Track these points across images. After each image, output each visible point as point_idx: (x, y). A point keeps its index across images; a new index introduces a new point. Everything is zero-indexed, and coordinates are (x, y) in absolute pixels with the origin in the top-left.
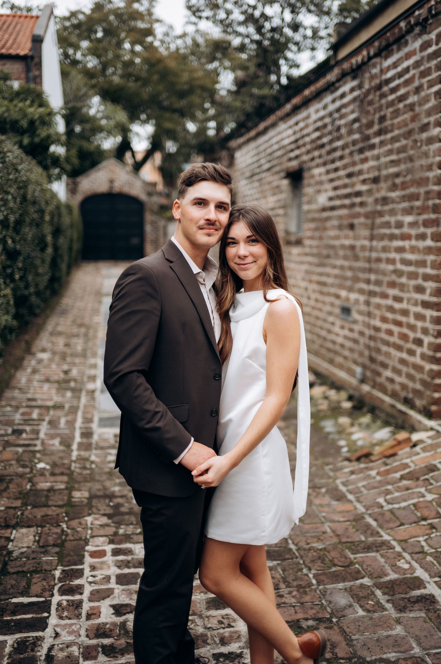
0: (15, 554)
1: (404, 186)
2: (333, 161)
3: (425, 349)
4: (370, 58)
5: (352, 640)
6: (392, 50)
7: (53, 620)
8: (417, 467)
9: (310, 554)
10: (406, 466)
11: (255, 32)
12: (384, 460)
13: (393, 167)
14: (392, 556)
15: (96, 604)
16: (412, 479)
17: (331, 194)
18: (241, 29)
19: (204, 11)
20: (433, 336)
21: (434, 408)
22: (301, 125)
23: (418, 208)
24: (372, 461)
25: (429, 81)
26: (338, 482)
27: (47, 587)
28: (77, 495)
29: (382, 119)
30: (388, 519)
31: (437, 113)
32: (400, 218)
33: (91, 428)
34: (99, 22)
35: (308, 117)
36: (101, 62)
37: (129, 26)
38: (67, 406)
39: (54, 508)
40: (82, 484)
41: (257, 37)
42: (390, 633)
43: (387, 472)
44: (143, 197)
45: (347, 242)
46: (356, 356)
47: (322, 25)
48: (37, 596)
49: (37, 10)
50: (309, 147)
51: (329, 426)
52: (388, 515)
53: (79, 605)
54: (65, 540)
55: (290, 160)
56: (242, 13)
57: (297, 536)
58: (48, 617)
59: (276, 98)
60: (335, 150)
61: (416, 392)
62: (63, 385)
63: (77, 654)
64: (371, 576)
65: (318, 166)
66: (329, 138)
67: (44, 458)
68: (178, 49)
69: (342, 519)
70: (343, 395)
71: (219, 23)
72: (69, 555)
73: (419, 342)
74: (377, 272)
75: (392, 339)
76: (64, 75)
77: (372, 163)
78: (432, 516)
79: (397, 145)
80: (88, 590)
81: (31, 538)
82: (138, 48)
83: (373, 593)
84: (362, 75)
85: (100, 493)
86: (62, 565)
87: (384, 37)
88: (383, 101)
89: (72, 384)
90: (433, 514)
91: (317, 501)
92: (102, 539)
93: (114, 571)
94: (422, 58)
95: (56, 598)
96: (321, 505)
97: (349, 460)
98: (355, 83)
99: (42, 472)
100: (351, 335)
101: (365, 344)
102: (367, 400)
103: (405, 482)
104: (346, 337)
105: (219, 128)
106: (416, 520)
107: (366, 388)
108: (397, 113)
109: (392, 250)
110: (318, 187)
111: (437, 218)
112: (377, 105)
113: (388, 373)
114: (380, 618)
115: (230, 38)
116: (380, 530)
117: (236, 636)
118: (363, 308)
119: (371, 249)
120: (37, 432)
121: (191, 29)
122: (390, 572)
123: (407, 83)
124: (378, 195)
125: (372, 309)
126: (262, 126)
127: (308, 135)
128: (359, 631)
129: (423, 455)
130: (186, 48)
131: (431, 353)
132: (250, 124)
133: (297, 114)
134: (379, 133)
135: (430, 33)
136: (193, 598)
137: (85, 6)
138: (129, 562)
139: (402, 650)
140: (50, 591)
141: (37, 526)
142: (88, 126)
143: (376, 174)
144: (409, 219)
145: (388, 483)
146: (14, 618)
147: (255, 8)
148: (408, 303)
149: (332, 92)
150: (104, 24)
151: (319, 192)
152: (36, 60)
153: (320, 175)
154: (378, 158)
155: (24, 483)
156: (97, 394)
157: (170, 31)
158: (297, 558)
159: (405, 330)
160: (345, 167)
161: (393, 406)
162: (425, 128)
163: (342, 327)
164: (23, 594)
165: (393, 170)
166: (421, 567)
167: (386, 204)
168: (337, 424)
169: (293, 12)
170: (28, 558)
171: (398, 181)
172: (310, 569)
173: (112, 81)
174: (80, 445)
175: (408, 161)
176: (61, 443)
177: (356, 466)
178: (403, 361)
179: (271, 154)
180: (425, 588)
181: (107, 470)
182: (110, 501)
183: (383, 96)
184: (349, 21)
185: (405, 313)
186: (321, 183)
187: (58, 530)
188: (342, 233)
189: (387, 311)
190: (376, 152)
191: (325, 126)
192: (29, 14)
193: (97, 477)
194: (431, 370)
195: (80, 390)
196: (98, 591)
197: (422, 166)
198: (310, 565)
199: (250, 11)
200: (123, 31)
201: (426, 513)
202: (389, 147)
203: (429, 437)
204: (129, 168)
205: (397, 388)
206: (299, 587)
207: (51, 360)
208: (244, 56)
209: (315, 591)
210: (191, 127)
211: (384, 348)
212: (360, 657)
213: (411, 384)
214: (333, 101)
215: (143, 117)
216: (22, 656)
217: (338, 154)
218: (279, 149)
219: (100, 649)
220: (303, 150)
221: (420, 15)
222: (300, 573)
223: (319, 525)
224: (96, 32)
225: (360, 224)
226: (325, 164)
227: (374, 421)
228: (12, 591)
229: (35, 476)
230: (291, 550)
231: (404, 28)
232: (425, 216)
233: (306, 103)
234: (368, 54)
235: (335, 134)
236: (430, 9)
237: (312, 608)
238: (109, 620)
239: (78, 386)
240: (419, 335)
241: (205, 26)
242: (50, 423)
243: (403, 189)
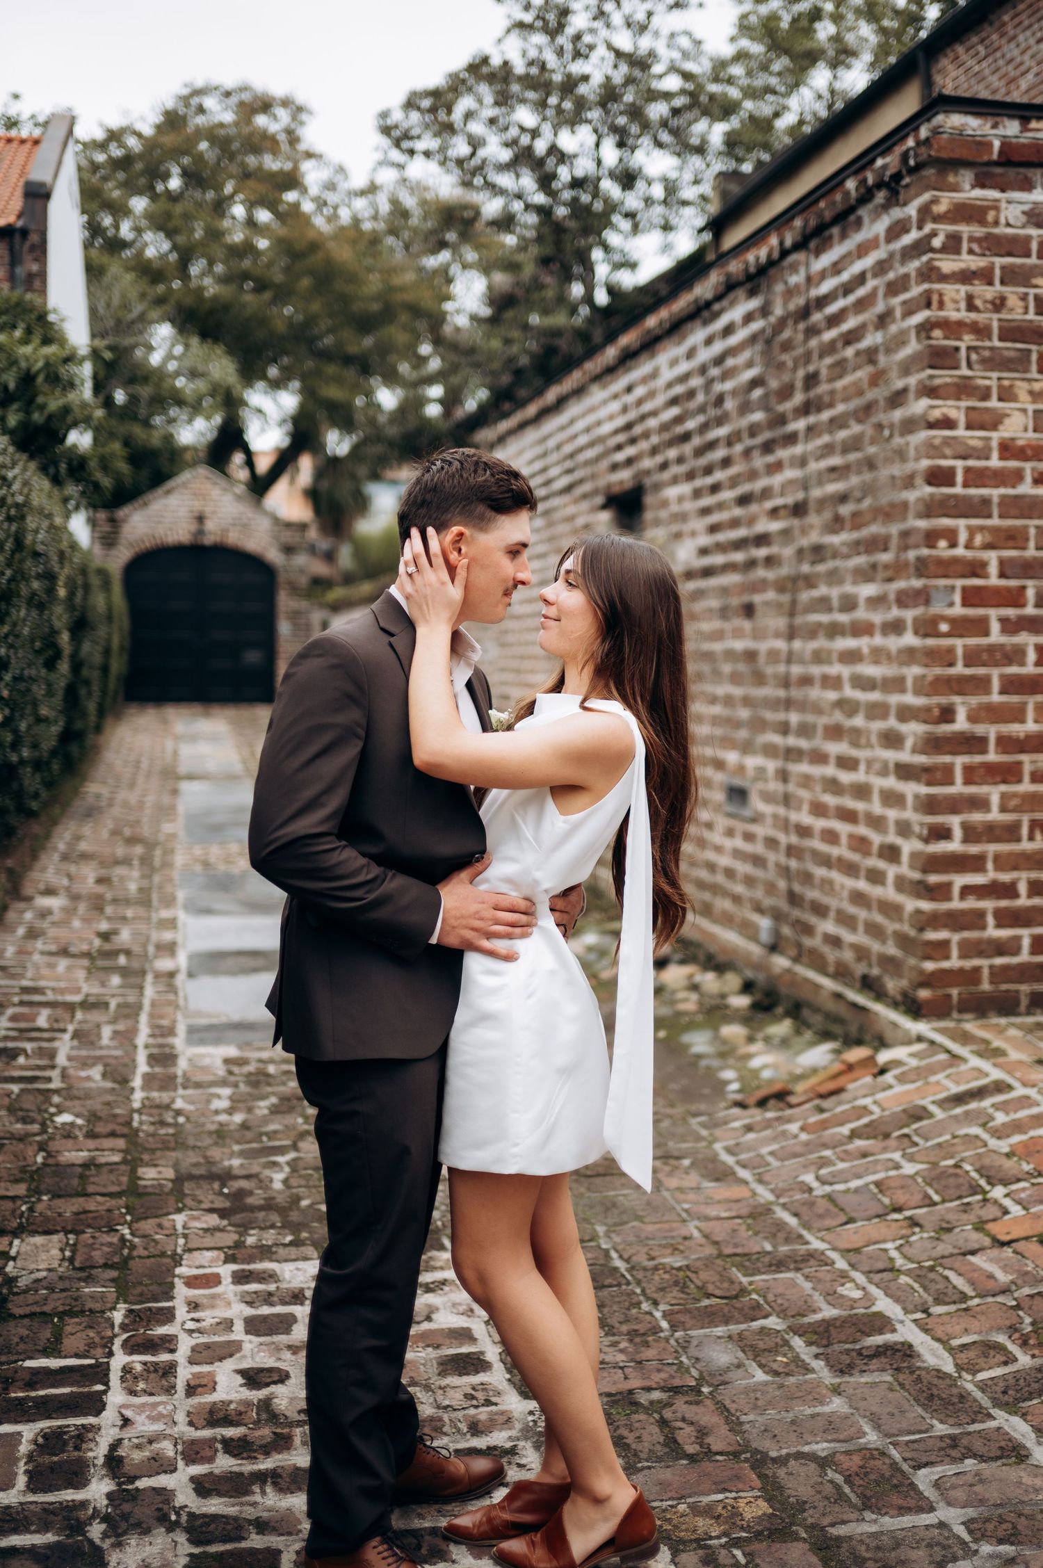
0: (22, 1283)
1: (857, 521)
2: (708, 470)
3: (904, 869)
4: (785, 253)
5: (741, 1424)
6: (830, 237)
7: (116, 1397)
8: (887, 1113)
9: (656, 1278)
10: (865, 1110)
11: (535, 186)
12: (817, 1102)
13: (835, 480)
14: (829, 1277)
15: (205, 1369)
16: (875, 1137)
17: (705, 540)
18: (505, 180)
19: (419, 137)
20: (920, 837)
21: (924, 994)
22: (640, 391)
23: (886, 567)
24: (791, 1106)
25: (904, 303)
26: (718, 1146)
27: (97, 1340)
28: (149, 1174)
29: (812, 380)
30: (821, 1211)
31: (923, 369)
32: (849, 588)
33: (172, 1047)
34: (176, 153)
35: (654, 375)
36: (175, 247)
37: (243, 165)
38: (113, 1004)
39: (99, 1198)
40: (159, 1153)
41: (540, 199)
42: (819, 1409)
43: (824, 1125)
44: (273, 556)
45: (739, 645)
46: (759, 893)
47: (688, 176)
48: (77, 1356)
49: (31, 123)
50: (655, 439)
51: (699, 1042)
52: (823, 1205)
53: (169, 1370)
54: (130, 1257)
55: (615, 467)
56: (507, 145)
57: (630, 1244)
58: (105, 1392)
59: (583, 335)
60: (711, 445)
61: (889, 963)
62: (101, 963)
63: (171, 1453)
64: (783, 1314)
65: (675, 480)
66: (701, 419)
67: (68, 1103)
68: (356, 221)
69: (724, 1214)
70: (733, 981)
71: (453, 164)
72: (141, 1283)
73: (891, 853)
74: (802, 706)
75: (835, 851)
76: (93, 272)
77: (790, 474)
78: (913, 1204)
79: (842, 434)
80: (185, 1345)
81: (55, 1252)
82: (264, 216)
83: (786, 1343)
84: (769, 287)
85: (201, 1171)
86: (126, 1302)
87: (814, 209)
88: (813, 343)
89: (122, 960)
90: (917, 1198)
91: (673, 1182)
92: (209, 1255)
93: (239, 1311)
94: (891, 255)
95: (119, 1360)
96: (680, 1189)
97: (741, 1105)
98: (754, 304)
99: (68, 1133)
100: (748, 848)
101: (777, 865)
102: (784, 990)
103: (859, 1143)
104: (737, 854)
105: (451, 401)
106: (880, 1211)
107: (781, 962)
108: (840, 368)
109: (835, 656)
110: (675, 528)
111: (926, 587)
112: (800, 351)
113: (828, 926)
114: (799, 1386)
115: (477, 197)
116: (805, 1233)
117: (503, 1418)
118: (774, 786)
119: (790, 658)
120: (52, 1055)
121: (387, 177)
122: (824, 1305)
123: (861, 305)
124: (805, 542)
125: (791, 787)
126: (551, 395)
127: (654, 413)
128: (755, 1407)
129: (899, 1089)
130: (375, 217)
131: (916, 875)
132: (522, 393)
133: (629, 369)
134: (806, 409)
135: (905, 204)
136: (409, 1355)
137: (142, 119)
138: (270, 1294)
139: (842, 1437)
140: (105, 1346)
141: (67, 1232)
142: (145, 392)
143: (800, 496)
144: (868, 590)
145: (825, 1146)
146: (33, 1394)
147: (535, 133)
148: (867, 773)
149: (706, 323)
150: (186, 160)
151: (678, 536)
152: (34, 238)
153: (681, 499)
154: (802, 462)
155: (30, 1151)
156: (180, 979)
157: (338, 178)
158: (628, 1283)
159: (862, 830)
160: (734, 482)
161: (838, 996)
162: (897, 399)
163: (730, 833)
164: (46, 1352)
165: (833, 488)
166: (887, 1295)
167: (822, 560)
168: (717, 1038)
169: (621, 145)
170: (51, 1289)
171: (845, 510)
172: (655, 1303)
173: (201, 289)
174: (148, 1080)
175: (865, 469)
176: (104, 1075)
177: (755, 1115)
178: (858, 898)
179: (572, 456)
180: (894, 1331)
181: (213, 1127)
182: (223, 1185)
183: (812, 331)
184: (747, 168)
185: (862, 791)
186: (682, 517)
187: (115, 1239)
188: (727, 626)
189: (825, 791)
190: (798, 449)
191: (691, 394)
192: (13, 133)
193: (191, 1141)
194: (918, 912)
195: (143, 973)
196: (207, 1346)
197: (893, 478)
198: (655, 1296)
199: (525, 140)
200: (231, 177)
201: (901, 1198)
202: (826, 438)
203: (913, 1055)
204: (240, 489)
205: (848, 956)
206: (633, 1334)
207: (69, 912)
208: (510, 240)
209: (667, 1340)
210: (388, 398)
211: (820, 872)
212: (757, 1451)
213: (876, 947)
214: (709, 341)
215: (273, 372)
216: (55, 1459)
217: (719, 454)
218: (591, 444)
219: (219, 1446)
220: (644, 445)
221: (885, 167)
222: (634, 1311)
223: (675, 1225)
224: (166, 177)
225: (767, 603)
226: (690, 476)
227: (798, 1032)
228: (22, 1347)
229: (50, 1139)
230: (616, 1269)
231: (853, 193)
232: (901, 584)
233: (650, 344)
234: (781, 243)
235: (713, 412)
236: (905, 157)
237: (659, 1371)
238: (234, 1396)
239: (136, 964)
240: (892, 838)
241: (420, 169)
242: (76, 1035)
243: (856, 527)
